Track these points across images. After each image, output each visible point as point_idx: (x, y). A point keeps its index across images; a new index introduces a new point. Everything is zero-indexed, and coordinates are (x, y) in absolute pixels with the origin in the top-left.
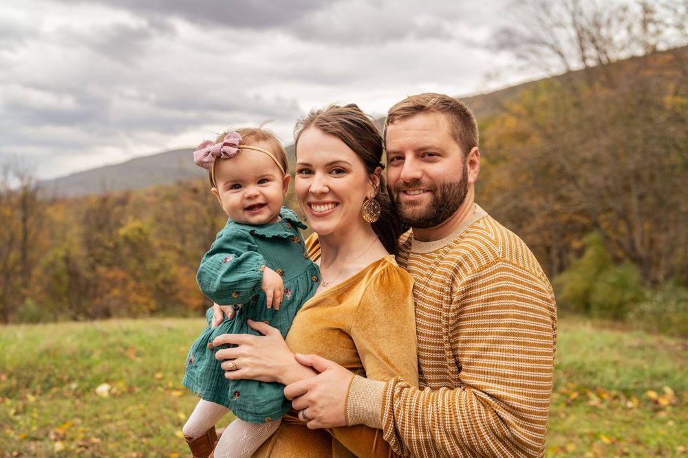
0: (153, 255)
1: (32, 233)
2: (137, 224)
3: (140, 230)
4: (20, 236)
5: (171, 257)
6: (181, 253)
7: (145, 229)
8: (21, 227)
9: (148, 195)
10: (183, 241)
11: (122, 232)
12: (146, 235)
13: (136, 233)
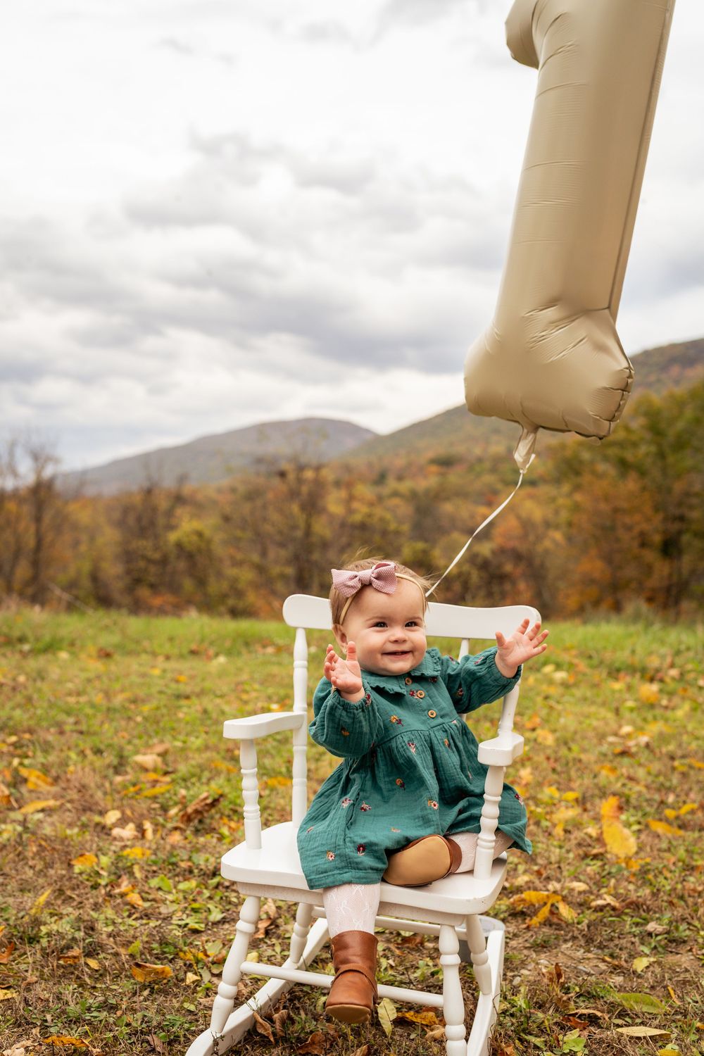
0: (219, 574)
1: (49, 538)
2: (196, 525)
3: (200, 534)
4: (31, 542)
5: (246, 575)
6: (260, 569)
7: (207, 533)
8: (32, 529)
9: (220, 491)
10: (264, 554)
11: (173, 537)
12: (209, 542)
13: (195, 538)
